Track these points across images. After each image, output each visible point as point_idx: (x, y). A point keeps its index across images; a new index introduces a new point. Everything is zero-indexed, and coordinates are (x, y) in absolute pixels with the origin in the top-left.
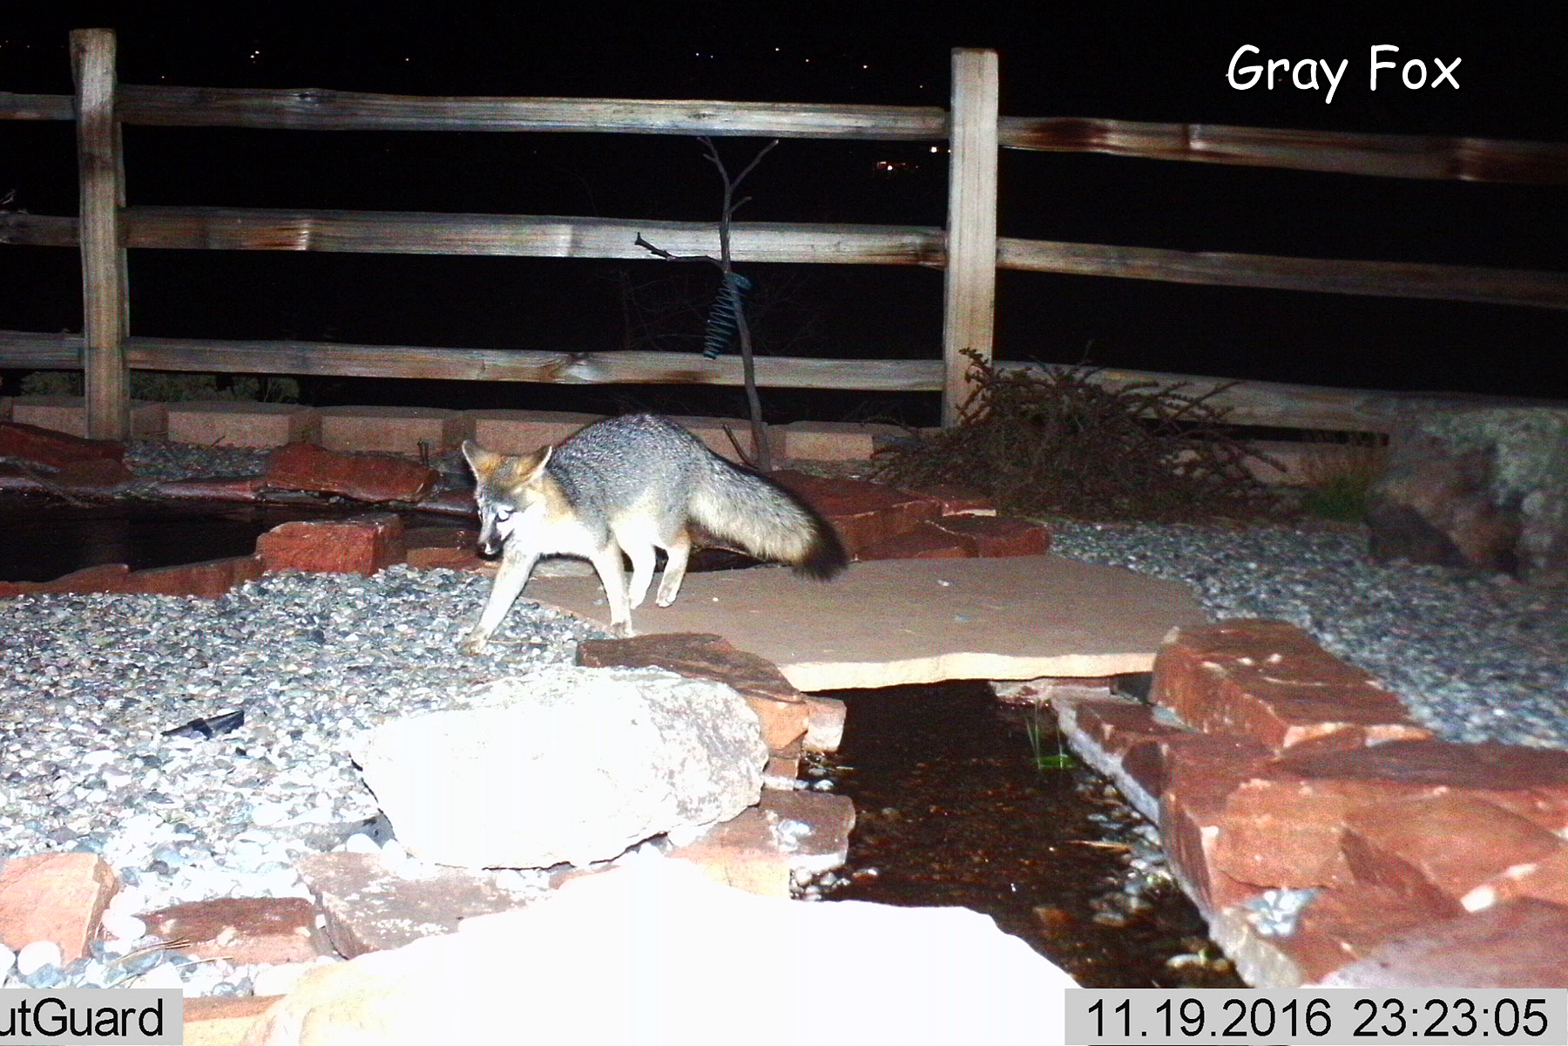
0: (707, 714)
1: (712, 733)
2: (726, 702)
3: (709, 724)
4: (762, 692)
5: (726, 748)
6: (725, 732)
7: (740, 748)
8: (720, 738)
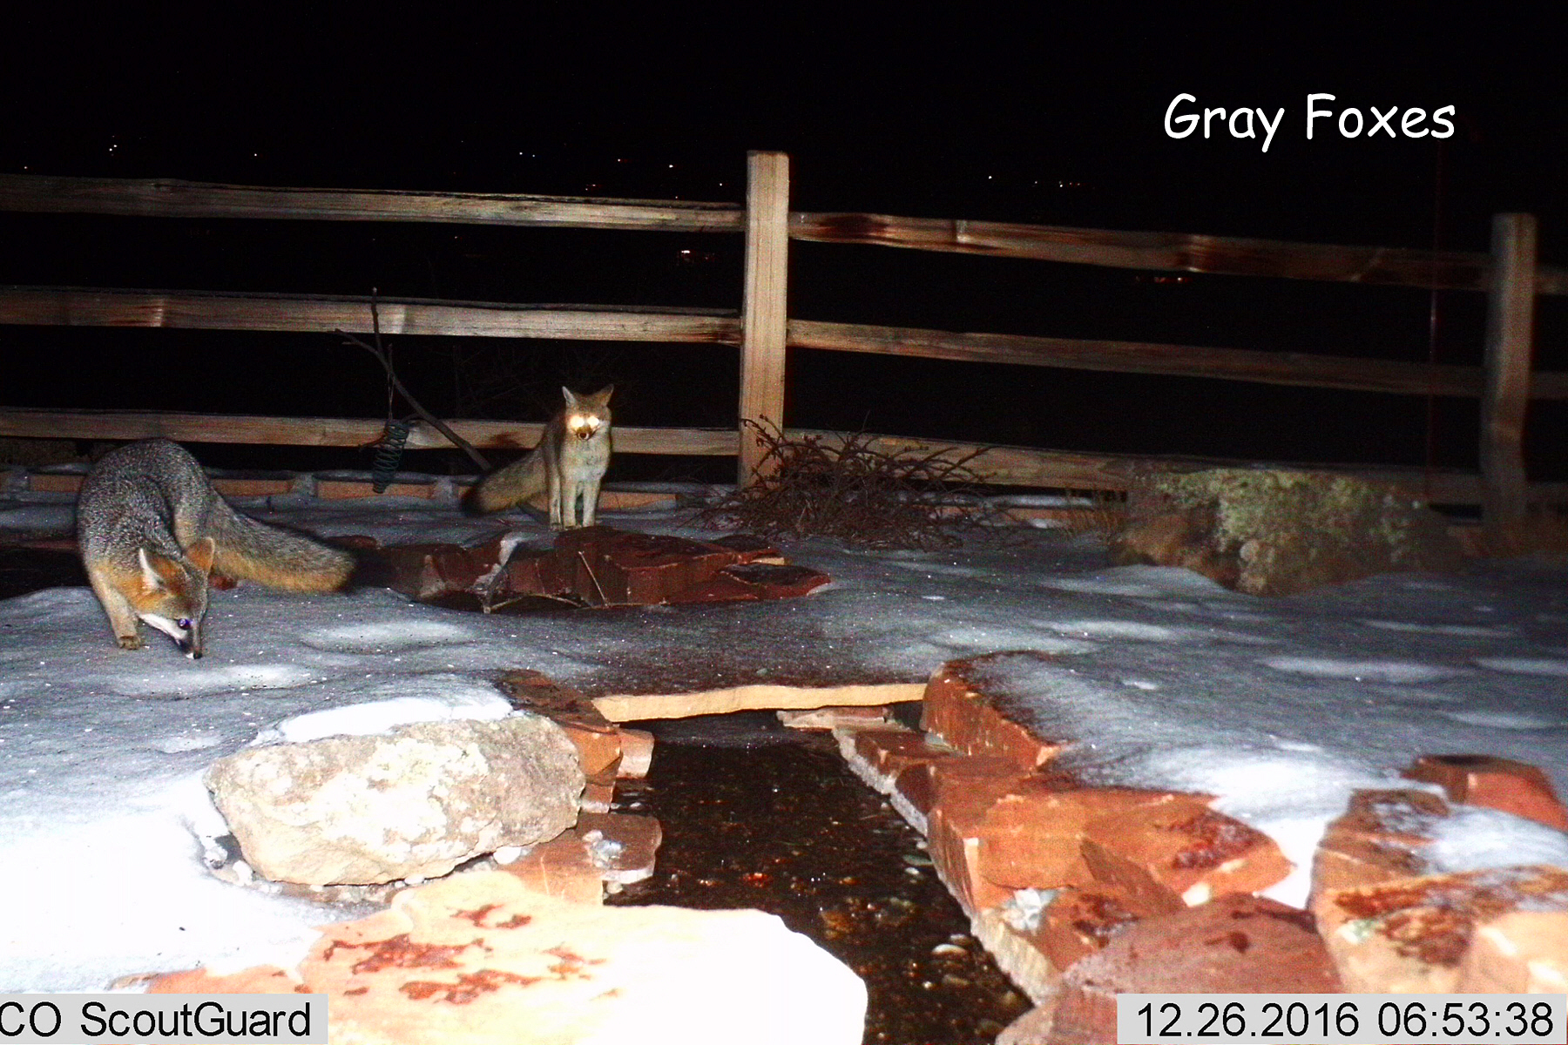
0: (530, 744)
1: (535, 762)
2: (548, 734)
3: (533, 755)
4: (579, 724)
5: (547, 777)
6: (546, 761)
7: (560, 777)
8: (542, 767)
